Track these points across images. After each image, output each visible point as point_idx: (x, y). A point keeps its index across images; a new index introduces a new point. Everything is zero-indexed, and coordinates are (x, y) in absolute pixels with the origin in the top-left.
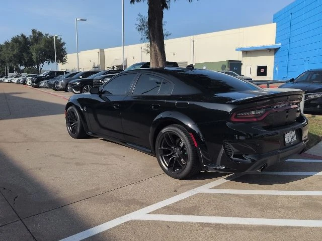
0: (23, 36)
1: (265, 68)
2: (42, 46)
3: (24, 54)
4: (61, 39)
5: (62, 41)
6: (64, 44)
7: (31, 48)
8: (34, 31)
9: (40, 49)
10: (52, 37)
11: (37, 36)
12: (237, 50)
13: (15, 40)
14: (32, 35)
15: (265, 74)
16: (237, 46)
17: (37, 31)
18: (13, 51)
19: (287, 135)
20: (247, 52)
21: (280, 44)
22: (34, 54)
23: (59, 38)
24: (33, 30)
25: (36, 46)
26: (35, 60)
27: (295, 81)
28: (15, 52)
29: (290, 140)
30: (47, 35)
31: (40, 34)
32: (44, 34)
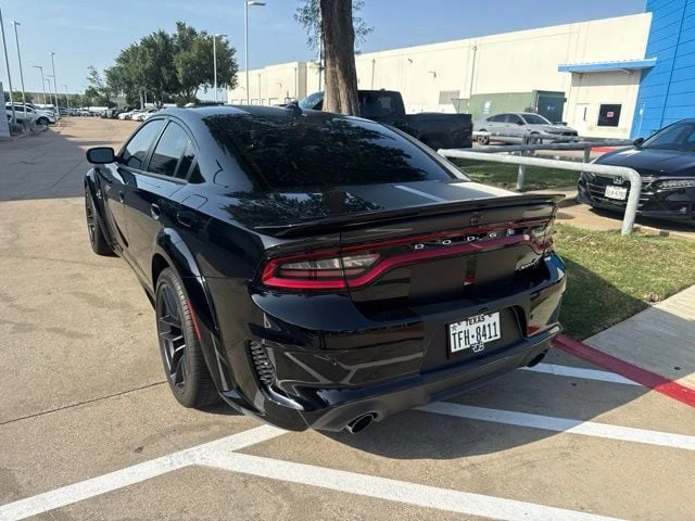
0: (162, 35)
1: (617, 109)
2: (193, 55)
3: (163, 69)
4: (227, 42)
5: (230, 46)
6: (232, 52)
7: (175, 57)
8: (181, 26)
9: (190, 61)
10: (210, 39)
11: (187, 36)
12: (561, 69)
13: (148, 43)
14: (177, 33)
15: (614, 122)
16: (563, 63)
17: (187, 27)
18: (145, 63)
19: (457, 329)
20: (582, 75)
21: (655, 59)
22: (180, 70)
23: (224, 40)
24: (179, 24)
25: (183, 54)
26: (181, 81)
27: (644, 145)
28: (147, 66)
29: (473, 341)
30: (205, 33)
31: (192, 32)
32: (198, 31)
